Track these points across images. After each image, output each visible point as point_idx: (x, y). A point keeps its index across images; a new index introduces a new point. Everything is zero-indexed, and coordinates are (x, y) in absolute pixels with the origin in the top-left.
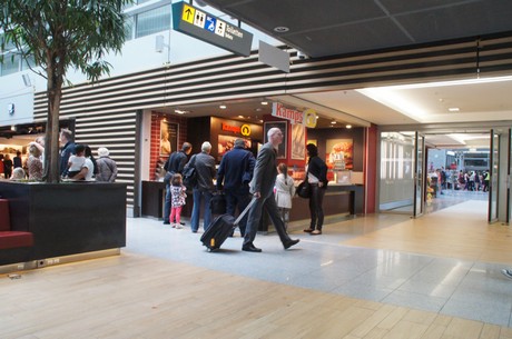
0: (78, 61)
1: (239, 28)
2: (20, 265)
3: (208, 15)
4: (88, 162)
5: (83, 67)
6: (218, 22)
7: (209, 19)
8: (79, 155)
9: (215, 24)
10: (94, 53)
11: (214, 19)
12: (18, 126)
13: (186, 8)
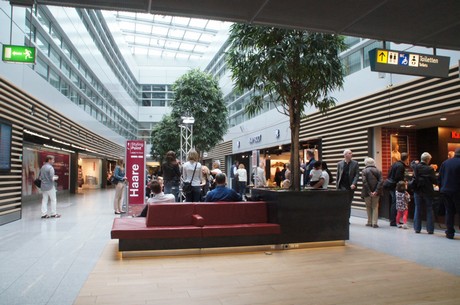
0: (313, 100)
1: (434, 56)
2: (273, 247)
3: (400, 53)
4: (324, 174)
5: (316, 103)
6: (411, 57)
7: (401, 56)
8: (317, 169)
9: (408, 59)
10: (321, 92)
11: (407, 55)
12: (284, 146)
13: (379, 52)
